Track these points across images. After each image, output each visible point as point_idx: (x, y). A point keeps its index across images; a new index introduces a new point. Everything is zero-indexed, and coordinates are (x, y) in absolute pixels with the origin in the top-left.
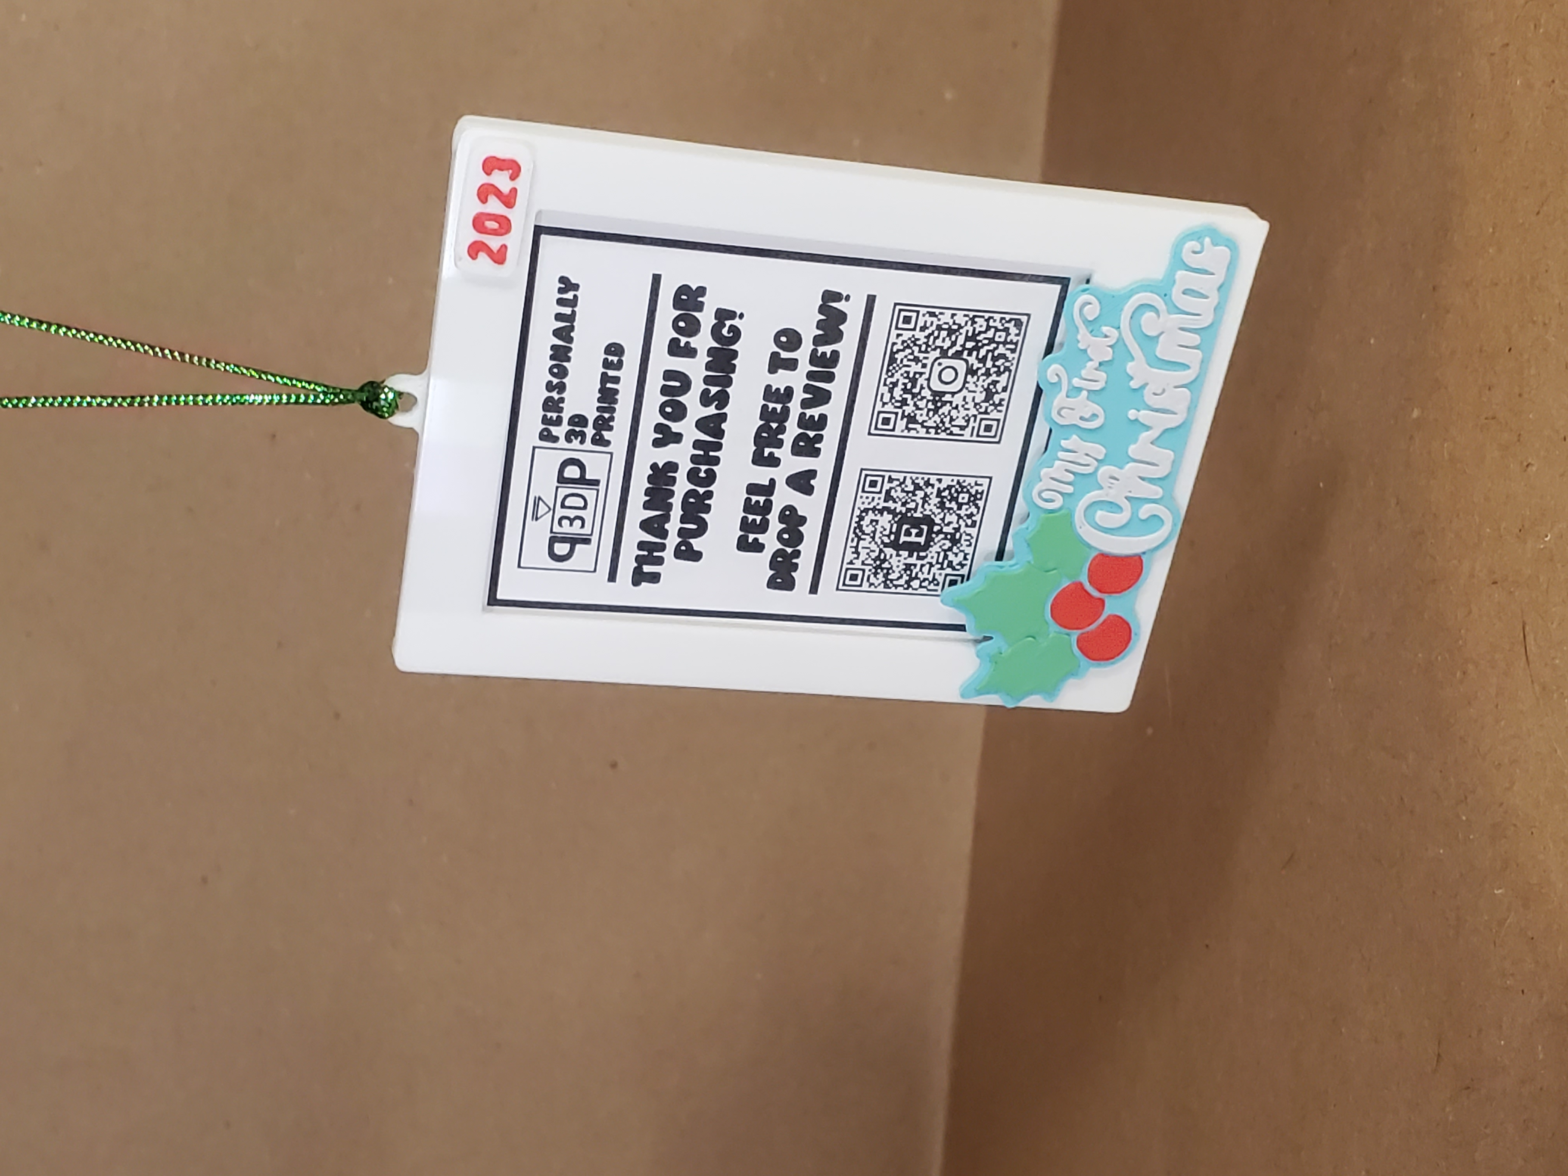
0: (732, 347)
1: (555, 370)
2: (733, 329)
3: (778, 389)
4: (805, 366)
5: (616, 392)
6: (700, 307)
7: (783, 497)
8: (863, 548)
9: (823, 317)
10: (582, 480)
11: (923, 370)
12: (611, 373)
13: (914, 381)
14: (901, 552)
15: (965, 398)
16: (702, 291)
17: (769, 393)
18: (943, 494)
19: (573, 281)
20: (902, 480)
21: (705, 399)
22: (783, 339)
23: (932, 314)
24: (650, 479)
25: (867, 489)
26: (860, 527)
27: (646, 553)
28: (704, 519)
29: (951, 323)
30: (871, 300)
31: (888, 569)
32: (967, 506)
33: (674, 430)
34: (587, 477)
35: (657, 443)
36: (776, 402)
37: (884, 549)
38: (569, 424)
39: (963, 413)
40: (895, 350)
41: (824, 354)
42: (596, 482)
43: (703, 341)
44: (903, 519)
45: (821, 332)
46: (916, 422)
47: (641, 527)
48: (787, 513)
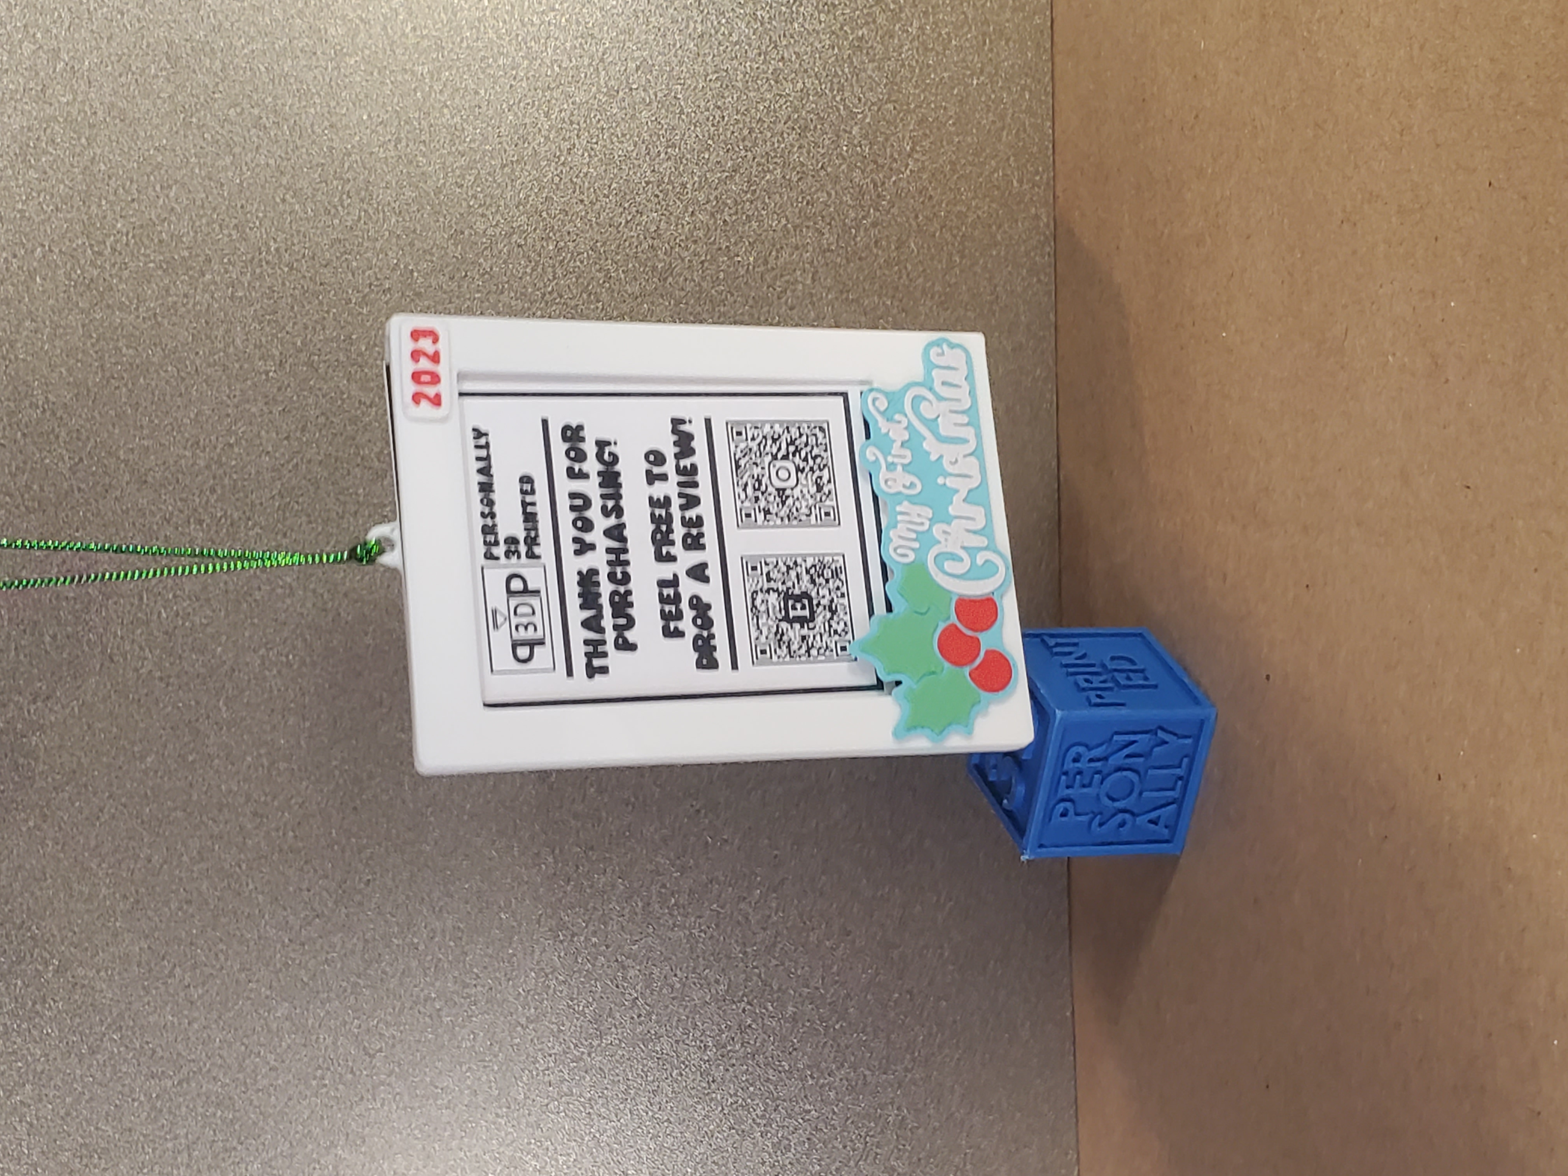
0: (615, 468)
1: (485, 501)
2: (611, 454)
3: (658, 500)
4: (674, 478)
5: (536, 513)
6: (583, 439)
7: (688, 588)
8: (763, 625)
9: (677, 438)
10: (526, 591)
11: (763, 472)
12: (528, 499)
13: (759, 481)
14: (794, 626)
15: (802, 492)
16: (580, 428)
17: (653, 503)
18: (811, 572)
19: (483, 430)
20: (775, 563)
21: (606, 512)
22: (651, 458)
23: (756, 428)
24: (579, 584)
25: (751, 573)
26: (755, 606)
27: (591, 649)
28: (630, 614)
29: (772, 433)
30: (708, 422)
31: (789, 641)
32: (833, 581)
33: (588, 540)
34: (530, 588)
35: (578, 553)
36: (660, 507)
37: (780, 624)
38: (505, 544)
39: (804, 503)
40: (737, 458)
41: (685, 466)
42: (537, 592)
43: (592, 466)
44: (787, 596)
45: (678, 450)
46: (771, 514)
47: (582, 626)
48: (695, 601)
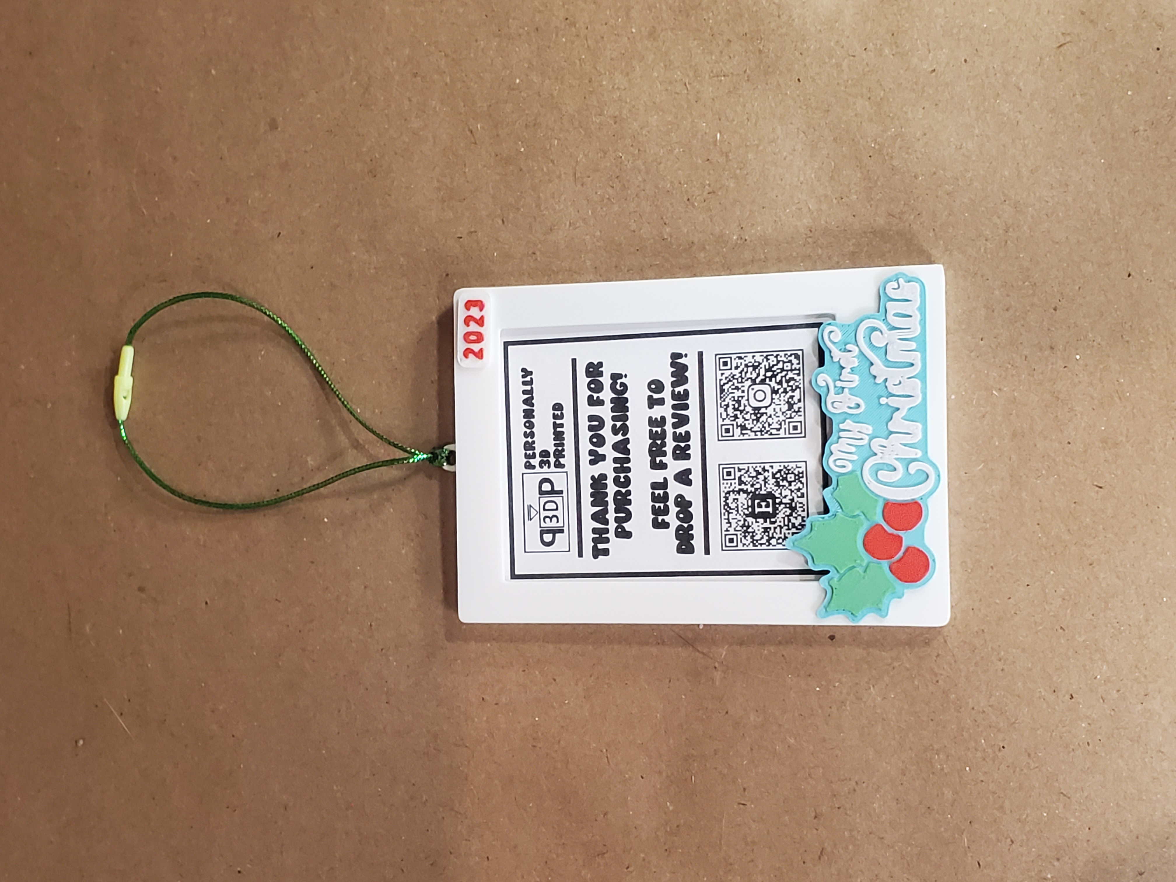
0: (624, 396)
1: (527, 425)
2: (622, 384)
3: (656, 419)
4: (670, 402)
5: (563, 433)
6: (601, 374)
7: (675, 489)
8: (733, 519)
9: (674, 370)
10: (553, 492)
11: (743, 394)
12: (558, 422)
13: (739, 402)
14: (758, 520)
15: (774, 410)
16: (600, 364)
17: (652, 422)
18: (777, 476)
19: (529, 370)
20: (747, 469)
21: (615, 431)
22: (653, 386)
23: (740, 358)
24: (592, 486)
25: (726, 477)
26: (727, 504)
27: (598, 536)
28: (628, 510)
29: (753, 361)
30: (700, 354)
31: (753, 532)
32: (795, 483)
33: (600, 453)
34: (556, 489)
35: (592, 462)
36: (657, 427)
37: (747, 518)
38: (540, 457)
39: (776, 419)
40: (722, 384)
41: (679, 392)
42: (561, 492)
43: (607, 395)
44: (755, 496)
45: (674, 379)
46: (746, 429)
47: (592, 519)
48: (679, 499)
